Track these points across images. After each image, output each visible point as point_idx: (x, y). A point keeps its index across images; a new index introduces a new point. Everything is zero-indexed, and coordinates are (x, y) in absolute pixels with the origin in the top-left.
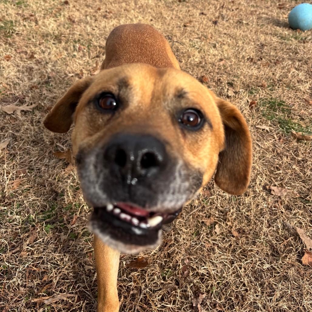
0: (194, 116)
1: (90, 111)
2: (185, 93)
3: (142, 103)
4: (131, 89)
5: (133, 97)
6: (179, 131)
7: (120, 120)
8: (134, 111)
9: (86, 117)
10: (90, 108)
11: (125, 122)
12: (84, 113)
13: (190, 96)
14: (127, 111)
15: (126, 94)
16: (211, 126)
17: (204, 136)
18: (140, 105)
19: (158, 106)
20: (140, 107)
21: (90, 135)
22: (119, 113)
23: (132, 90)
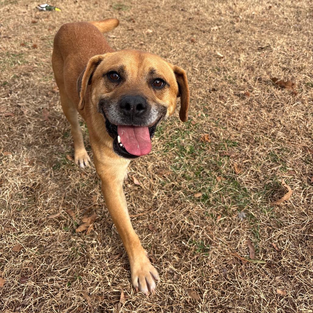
2: (154, 70)
6: (152, 90)
7: (123, 86)
10: (105, 78)
11: (126, 88)
13: (157, 72)
16: (169, 86)
17: (166, 90)
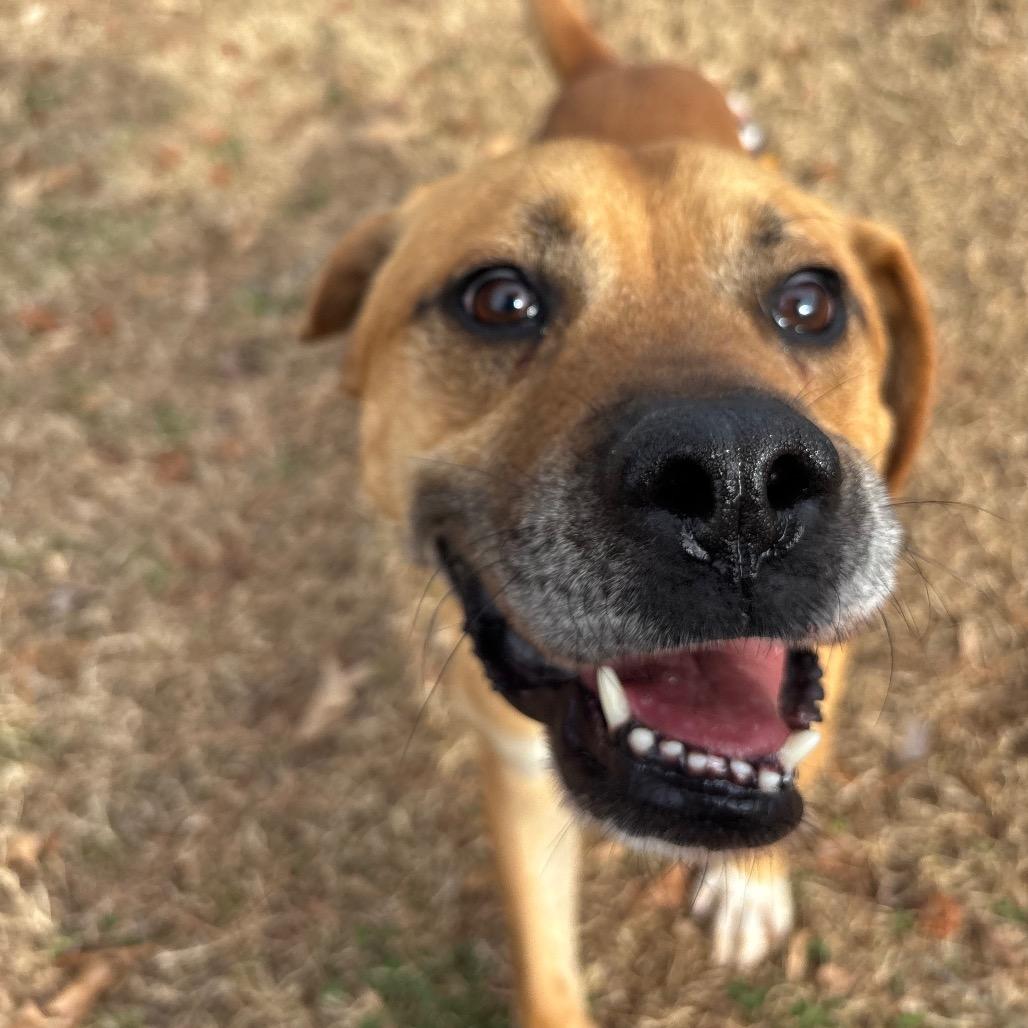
0: (812, 294)
1: (432, 341)
3: (630, 285)
4: (581, 241)
5: (595, 269)
8: (613, 316)
9: (422, 362)
12: (410, 351)
14: (584, 324)
15: (568, 263)
18: (625, 290)
19: (692, 286)
20: (626, 298)
21: (458, 425)
22: (559, 335)
23: (588, 244)
